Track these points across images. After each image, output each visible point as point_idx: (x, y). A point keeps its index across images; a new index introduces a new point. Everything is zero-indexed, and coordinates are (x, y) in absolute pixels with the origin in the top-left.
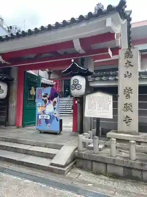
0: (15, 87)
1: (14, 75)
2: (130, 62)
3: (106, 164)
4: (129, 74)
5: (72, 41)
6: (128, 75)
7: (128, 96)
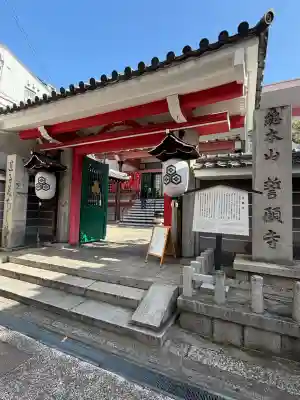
0: (67, 180)
1: (67, 161)
2: (276, 132)
3: (243, 327)
4: (275, 154)
5: (166, 100)
6: (272, 156)
7: (272, 194)
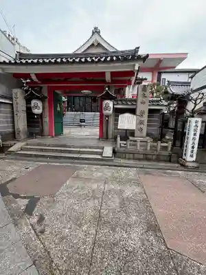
2: (145, 94)
3: (134, 154)
5: (105, 72)
6: (143, 103)
7: (142, 116)
